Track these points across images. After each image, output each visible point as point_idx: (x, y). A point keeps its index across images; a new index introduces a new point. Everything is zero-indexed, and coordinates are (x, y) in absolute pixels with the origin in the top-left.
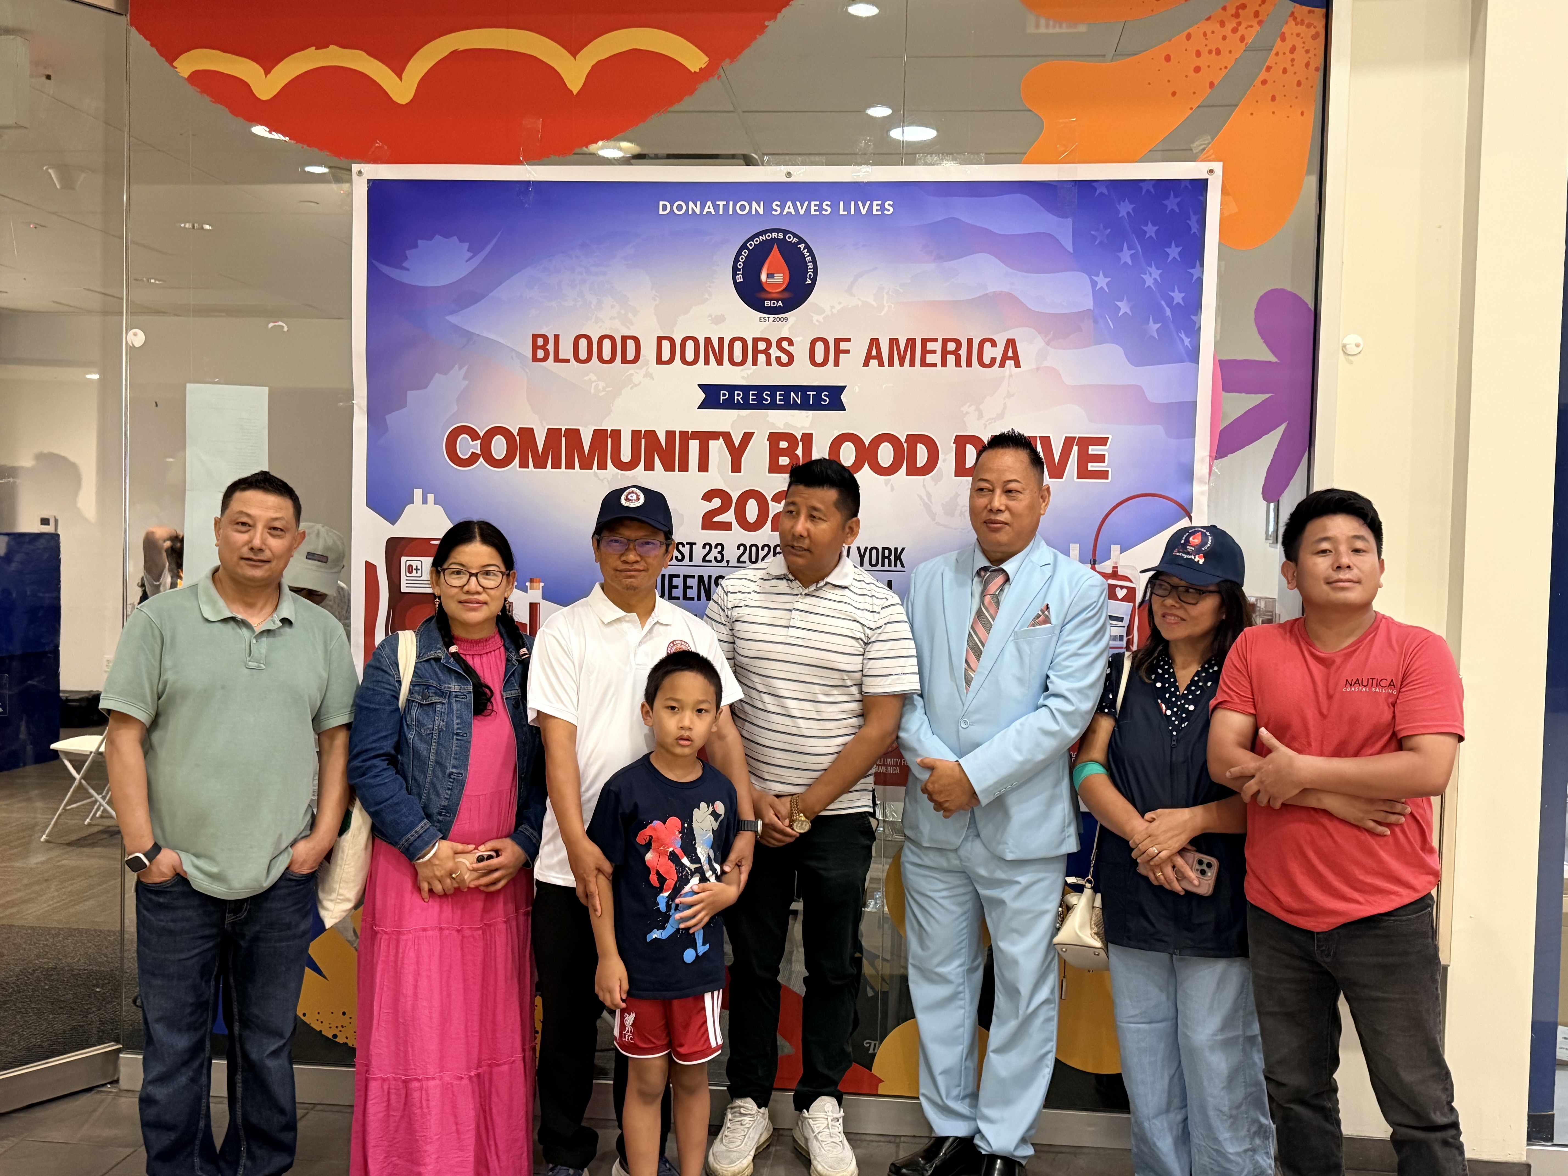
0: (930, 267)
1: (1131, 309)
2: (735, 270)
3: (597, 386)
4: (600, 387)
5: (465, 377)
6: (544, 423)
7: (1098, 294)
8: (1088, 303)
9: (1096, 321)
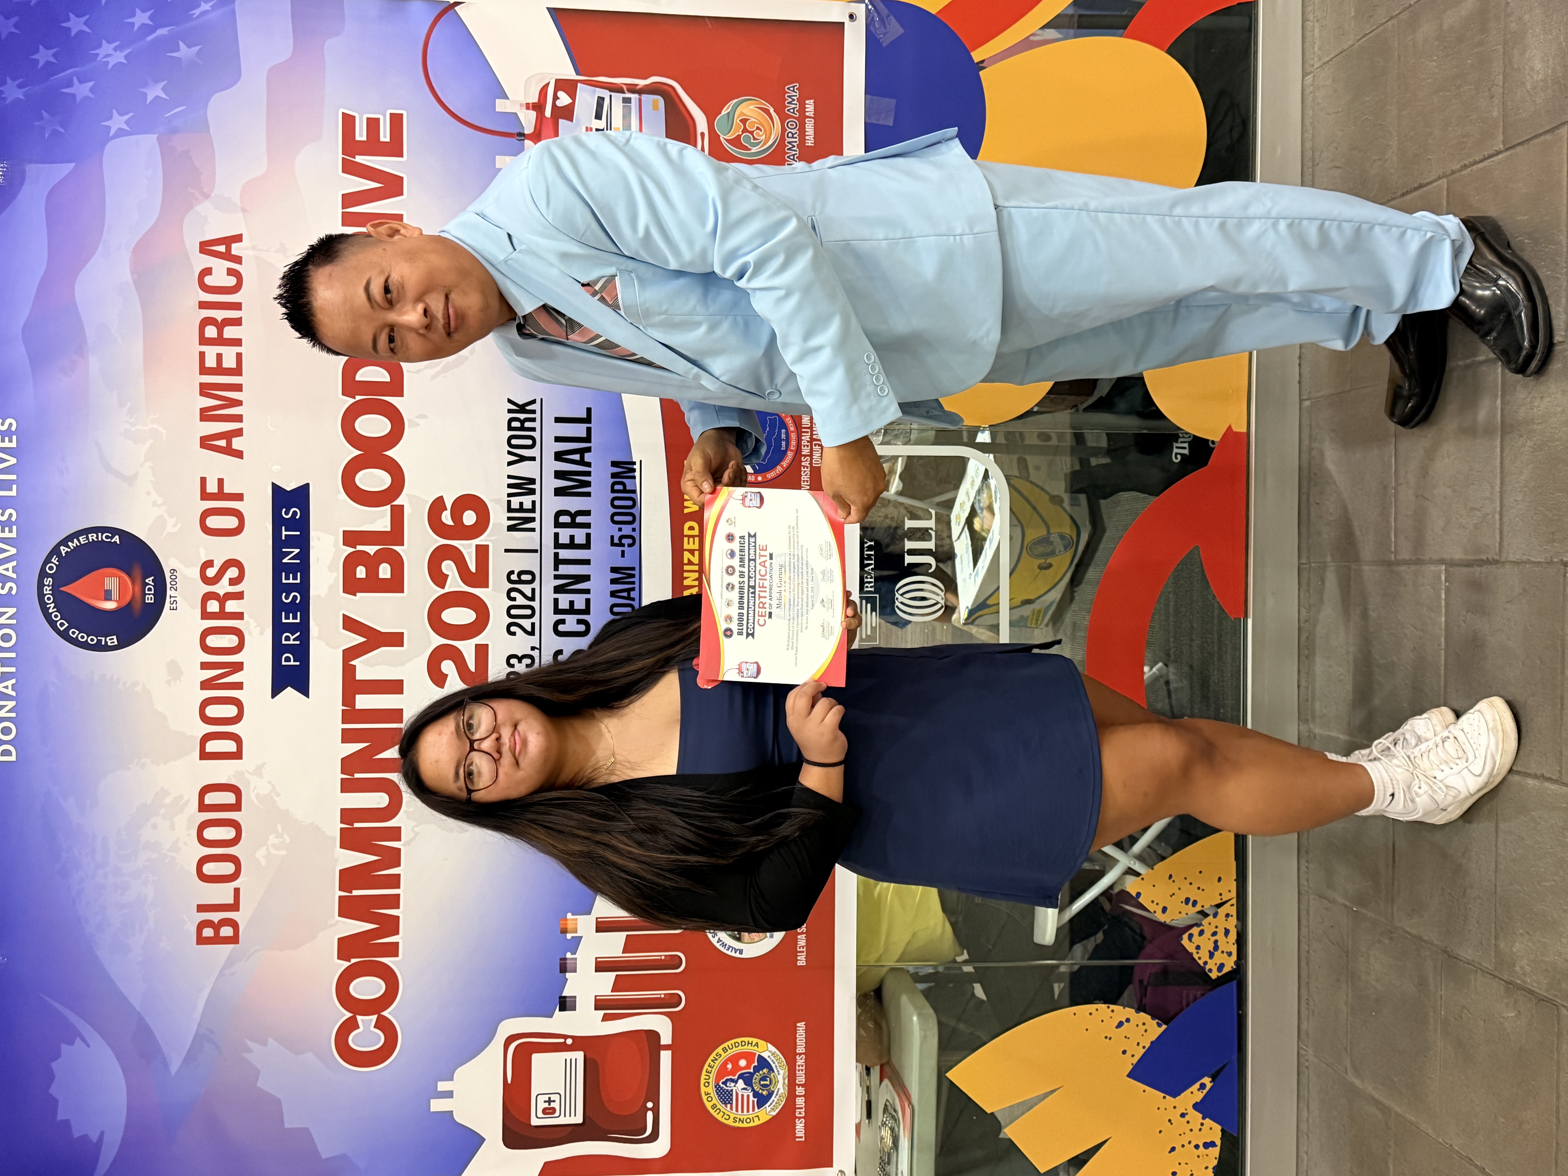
0: (94, 363)
1: (157, 81)
2: (99, 647)
3: (273, 845)
4: (277, 841)
5: (264, 1043)
6: (331, 922)
7: (135, 128)
8: (149, 142)
9: (174, 131)
